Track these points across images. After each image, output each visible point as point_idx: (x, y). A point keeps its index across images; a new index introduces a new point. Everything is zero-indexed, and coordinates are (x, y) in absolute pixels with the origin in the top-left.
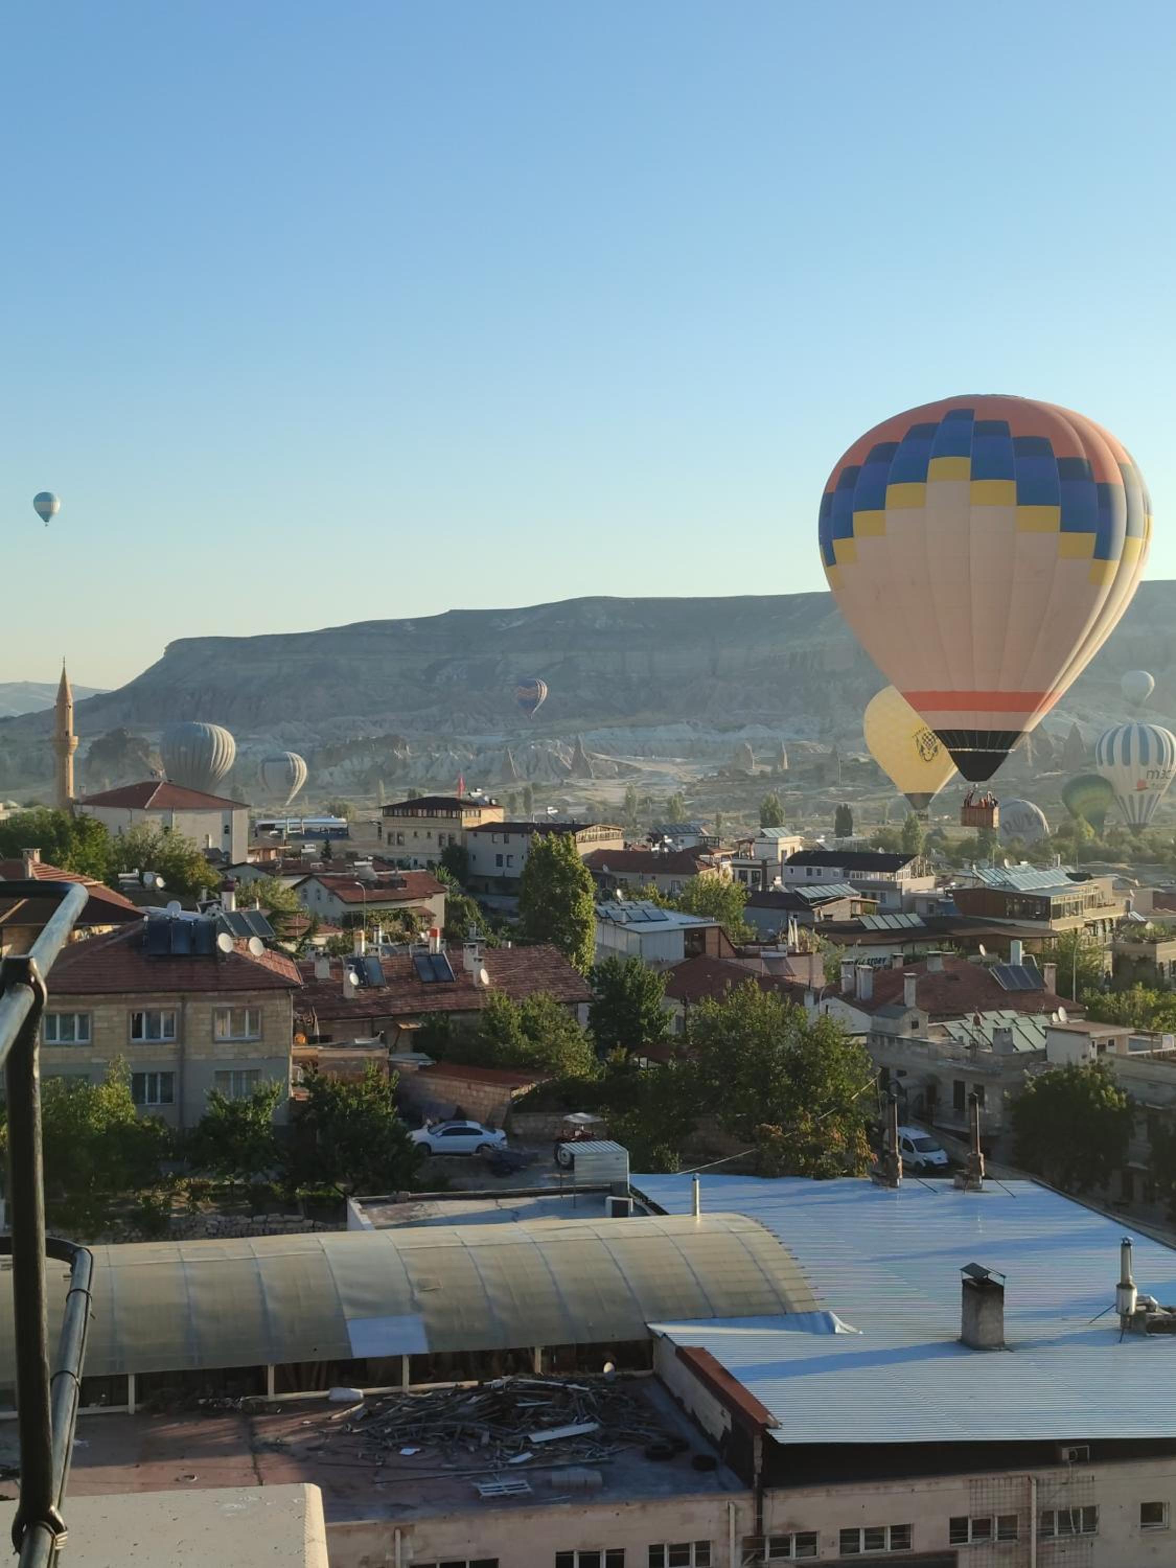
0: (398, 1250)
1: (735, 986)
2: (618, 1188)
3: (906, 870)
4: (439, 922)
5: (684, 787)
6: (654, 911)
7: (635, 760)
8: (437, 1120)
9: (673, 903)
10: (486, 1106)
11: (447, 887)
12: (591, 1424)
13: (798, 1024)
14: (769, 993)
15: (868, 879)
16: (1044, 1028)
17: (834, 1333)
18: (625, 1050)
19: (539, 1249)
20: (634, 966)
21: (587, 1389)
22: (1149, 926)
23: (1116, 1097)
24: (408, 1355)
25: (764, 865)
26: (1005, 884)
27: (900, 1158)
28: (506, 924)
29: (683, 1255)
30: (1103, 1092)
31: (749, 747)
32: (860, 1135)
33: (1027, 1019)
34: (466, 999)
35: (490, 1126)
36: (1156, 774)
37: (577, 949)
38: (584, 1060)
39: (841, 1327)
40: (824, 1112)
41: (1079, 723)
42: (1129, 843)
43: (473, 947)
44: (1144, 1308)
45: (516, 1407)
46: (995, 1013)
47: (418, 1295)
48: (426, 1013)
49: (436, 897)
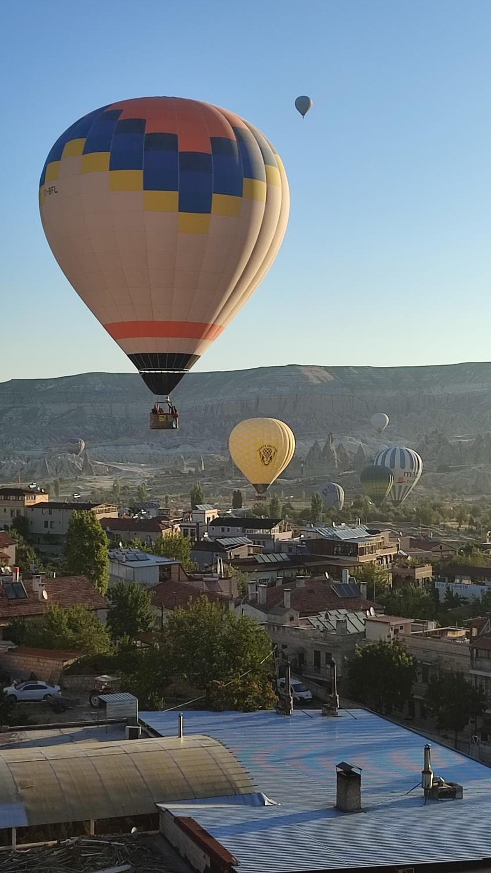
0: (7, 763)
1: (194, 600)
2: (132, 720)
3: (277, 528)
4: (12, 561)
5: (146, 480)
6: (141, 555)
7: (119, 465)
8: (19, 681)
9: (149, 549)
10: (48, 671)
11: (17, 540)
12: (127, 865)
13: (231, 621)
14: (214, 603)
15: (256, 533)
16: (364, 619)
17: (264, 805)
18: (129, 637)
19: (91, 761)
20: (133, 588)
21: (123, 844)
22: (409, 558)
23: (407, 659)
24: (15, 828)
25: (198, 526)
26: (334, 536)
27: (292, 698)
28: (51, 561)
29: (175, 762)
30: (400, 657)
31: (183, 457)
32: (269, 686)
33: (353, 614)
34: (33, 609)
35: (51, 683)
36: (409, 474)
37: (98, 578)
38: (106, 644)
39: (268, 801)
40: (245, 671)
41: (362, 444)
42: (393, 510)
43: (38, 577)
44: (437, 784)
45: (81, 856)
46: (335, 611)
47: (20, 791)
48: (11, 617)
49: (10, 546)
